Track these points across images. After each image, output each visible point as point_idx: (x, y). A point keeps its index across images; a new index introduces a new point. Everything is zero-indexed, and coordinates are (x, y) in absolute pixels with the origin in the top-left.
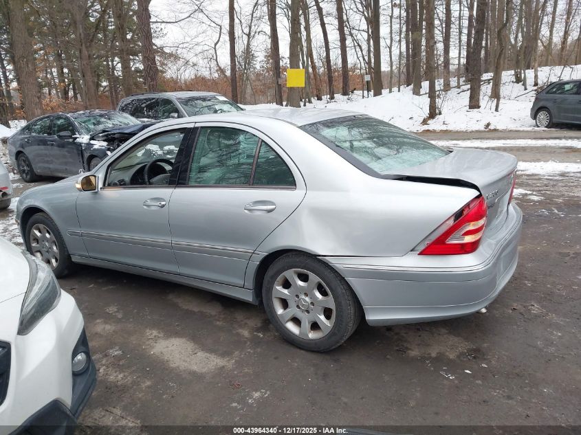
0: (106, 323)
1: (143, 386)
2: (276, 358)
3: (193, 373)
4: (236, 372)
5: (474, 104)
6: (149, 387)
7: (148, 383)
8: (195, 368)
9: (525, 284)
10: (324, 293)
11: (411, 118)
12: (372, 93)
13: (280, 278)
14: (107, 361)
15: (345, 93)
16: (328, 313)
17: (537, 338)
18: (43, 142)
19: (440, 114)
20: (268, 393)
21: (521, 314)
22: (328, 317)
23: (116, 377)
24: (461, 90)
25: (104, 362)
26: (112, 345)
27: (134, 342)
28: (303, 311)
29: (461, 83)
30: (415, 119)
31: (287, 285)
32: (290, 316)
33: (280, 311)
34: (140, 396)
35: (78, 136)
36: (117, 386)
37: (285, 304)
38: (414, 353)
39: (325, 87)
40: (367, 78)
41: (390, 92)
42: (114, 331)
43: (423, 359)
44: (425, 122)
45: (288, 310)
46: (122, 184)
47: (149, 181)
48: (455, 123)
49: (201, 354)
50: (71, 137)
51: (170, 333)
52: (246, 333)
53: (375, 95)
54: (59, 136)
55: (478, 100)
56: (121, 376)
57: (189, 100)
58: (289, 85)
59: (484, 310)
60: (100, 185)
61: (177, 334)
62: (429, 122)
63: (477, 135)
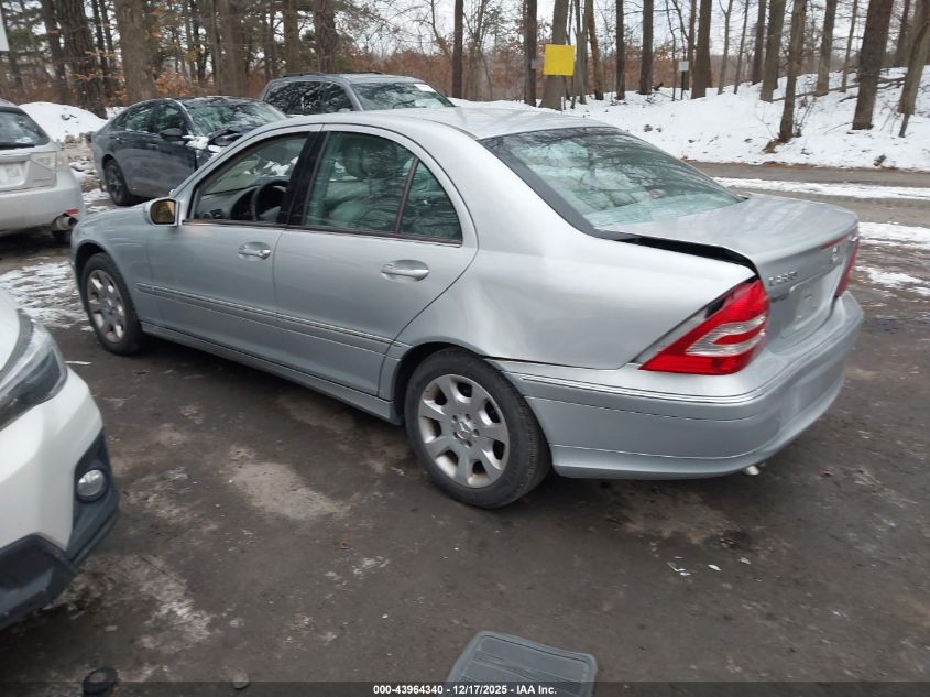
0: (175, 430)
1: (205, 529)
2: (414, 510)
3: (283, 520)
4: (347, 525)
5: (862, 121)
6: (213, 532)
7: (213, 527)
8: (288, 511)
9: (859, 436)
10: (494, 418)
11: (748, 140)
12: (689, 93)
13: (430, 387)
14: (162, 487)
15: (644, 91)
16: (498, 449)
17: (850, 526)
18: (142, 144)
19: (799, 135)
20: (387, 562)
21: (836, 483)
22: (499, 455)
23: (169, 512)
24: (847, 95)
25: (158, 487)
26: (175, 463)
27: (209, 463)
28: (462, 442)
29: (849, 84)
30: (753, 143)
31: (441, 399)
32: (442, 448)
33: (429, 438)
34: (196, 543)
35: (191, 136)
36: (167, 526)
37: (437, 428)
38: (636, 527)
39: (612, 78)
40: (684, 67)
41: (720, 92)
42: (184, 444)
43: (647, 538)
44: (770, 148)
45: (441, 438)
46: (217, 217)
47: (257, 215)
48: (823, 152)
49: (303, 492)
50: (180, 138)
51: (266, 454)
52: (379, 467)
53: (694, 96)
54: (164, 136)
55: (870, 115)
56: (176, 511)
57: (378, 89)
58: (548, 71)
59: (753, 471)
60: (182, 216)
61: (275, 458)
62: (777, 148)
63: (857, 176)
